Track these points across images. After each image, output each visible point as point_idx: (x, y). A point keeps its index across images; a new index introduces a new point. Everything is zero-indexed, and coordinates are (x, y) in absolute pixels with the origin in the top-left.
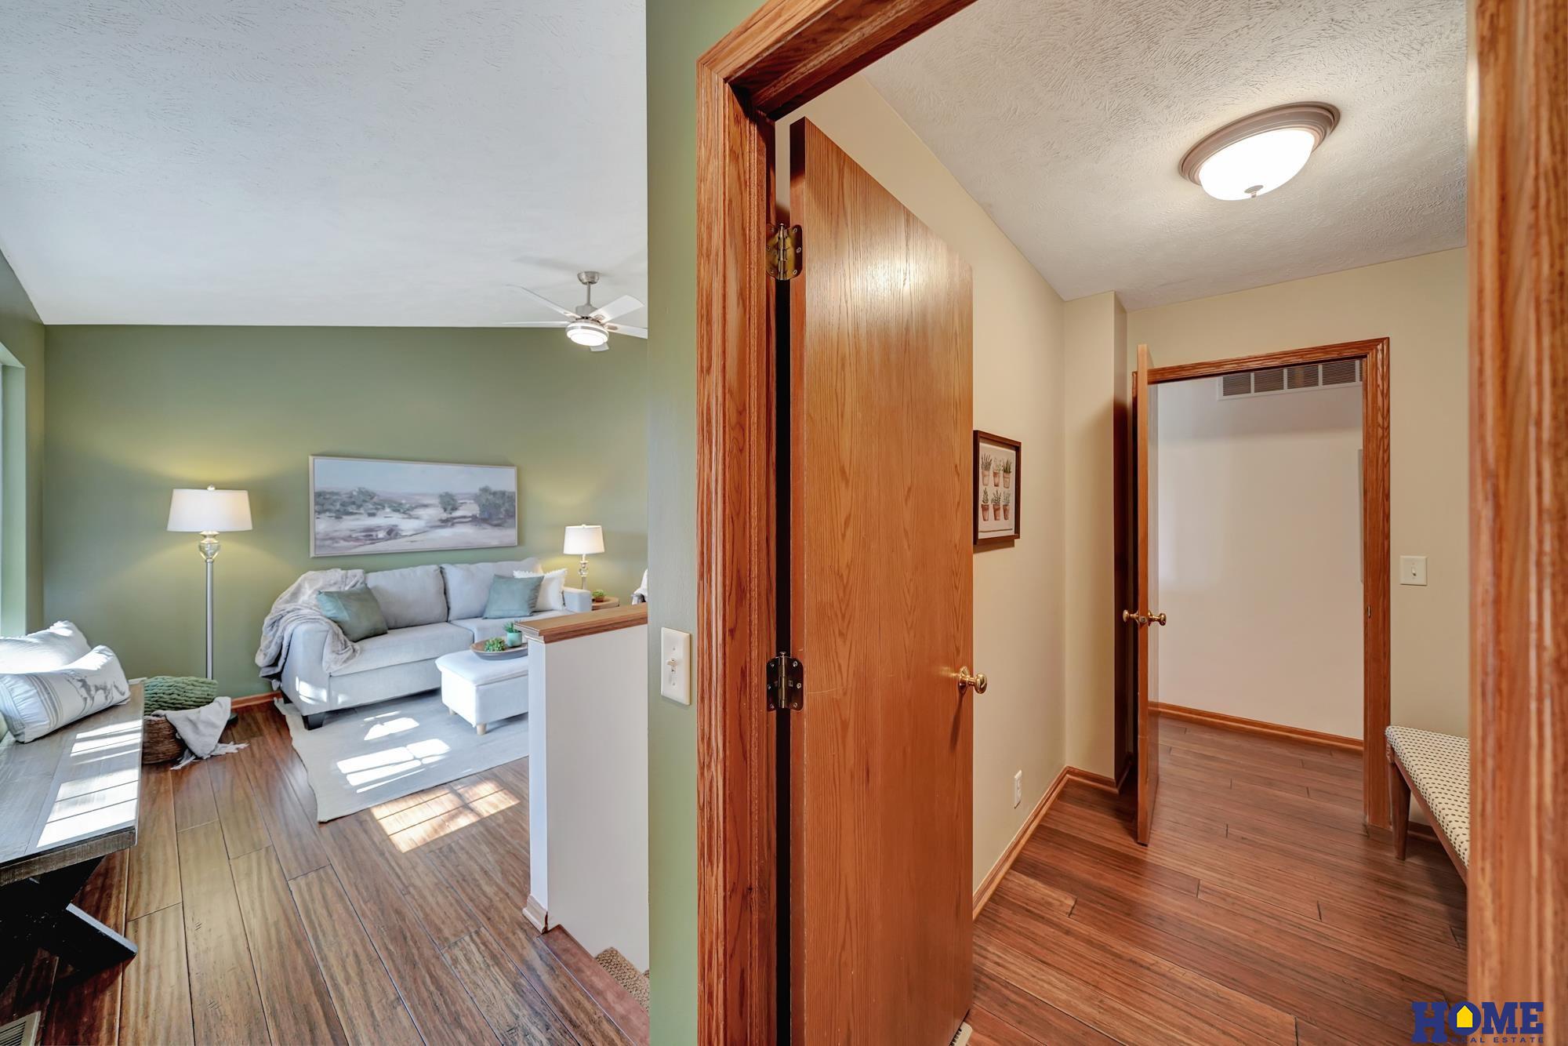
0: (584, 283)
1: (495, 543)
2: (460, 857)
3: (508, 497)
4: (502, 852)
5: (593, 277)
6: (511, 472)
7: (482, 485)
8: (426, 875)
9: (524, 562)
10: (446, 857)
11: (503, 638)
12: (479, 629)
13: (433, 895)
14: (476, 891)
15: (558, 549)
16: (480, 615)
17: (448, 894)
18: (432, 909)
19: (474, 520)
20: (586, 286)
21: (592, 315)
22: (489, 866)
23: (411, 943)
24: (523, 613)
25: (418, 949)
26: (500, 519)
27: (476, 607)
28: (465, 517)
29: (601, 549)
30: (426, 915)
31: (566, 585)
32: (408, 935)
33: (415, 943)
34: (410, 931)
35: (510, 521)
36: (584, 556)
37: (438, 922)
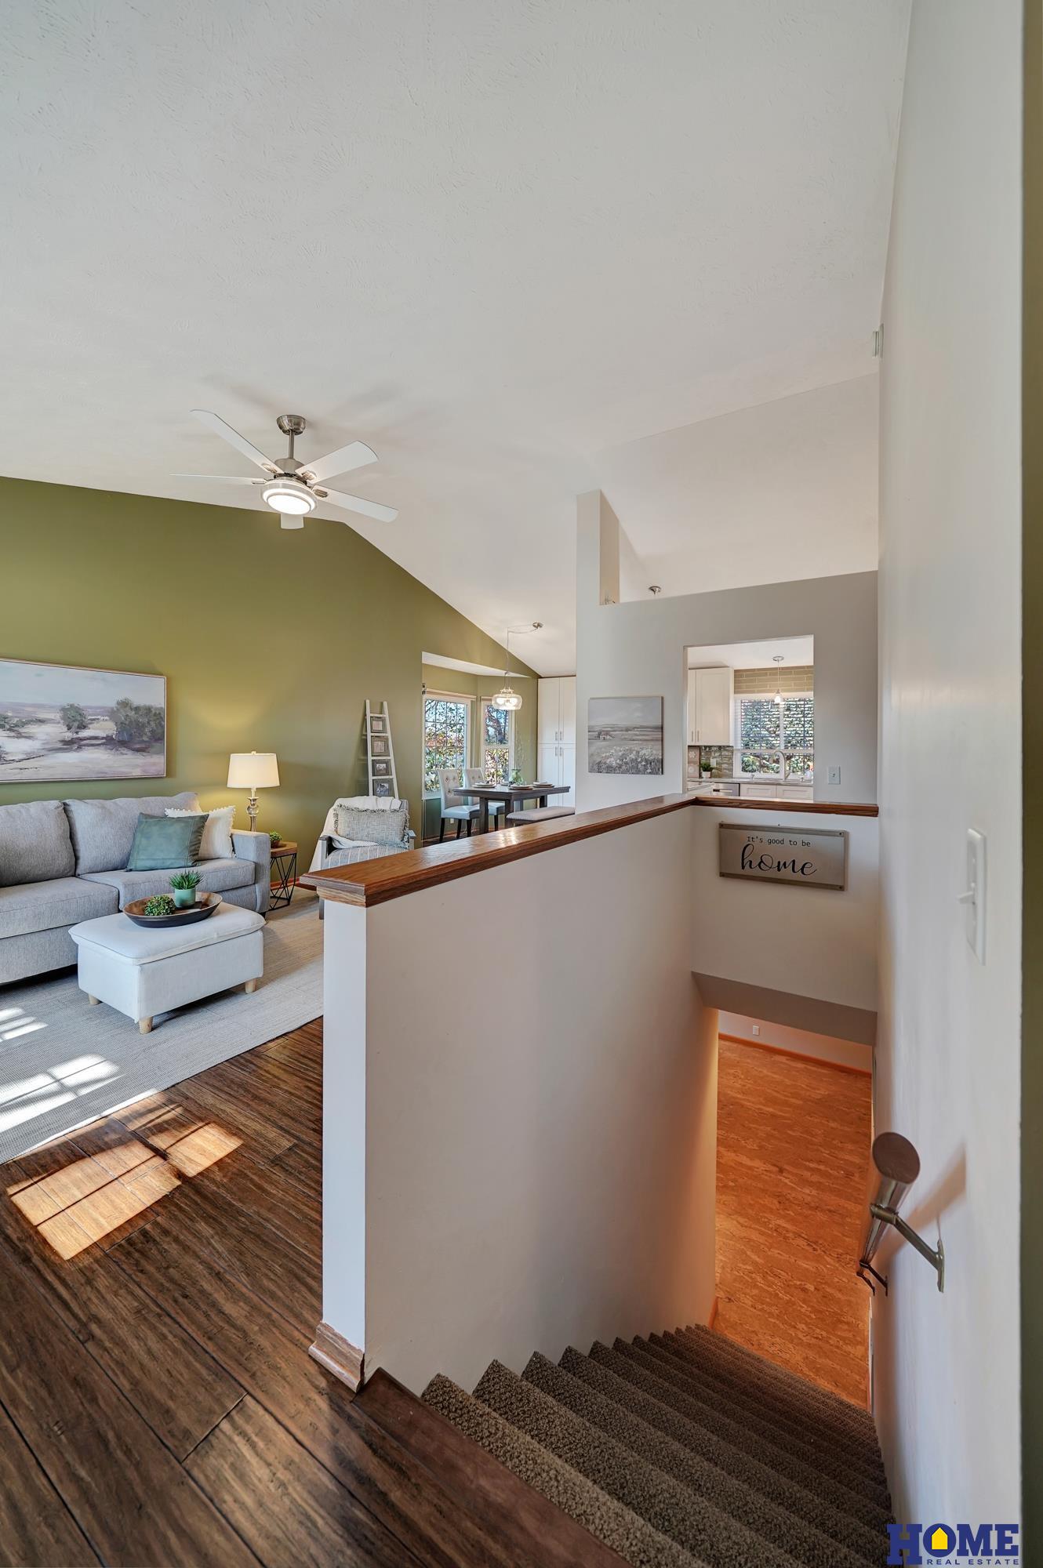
0: (284, 432)
1: (137, 773)
2: (166, 1251)
3: (155, 715)
4: (236, 1232)
5: (298, 424)
6: (160, 683)
7: (121, 698)
8: (116, 1294)
9: (177, 798)
10: (142, 1253)
11: (170, 896)
12: (126, 886)
13: (138, 1338)
14: (213, 1316)
15: (220, 783)
16: (123, 866)
17: (165, 1330)
18: (142, 1367)
19: (109, 742)
20: (287, 437)
21: (299, 472)
22: (222, 1263)
23: (119, 1454)
24: (183, 863)
25: (137, 1466)
26: (143, 741)
27: (116, 856)
28: (96, 738)
29: (276, 782)
30: (135, 1383)
31: (234, 827)
32: (111, 1435)
33: (128, 1452)
34: (113, 1428)
35: (157, 745)
36: (253, 792)
37: (161, 1395)
